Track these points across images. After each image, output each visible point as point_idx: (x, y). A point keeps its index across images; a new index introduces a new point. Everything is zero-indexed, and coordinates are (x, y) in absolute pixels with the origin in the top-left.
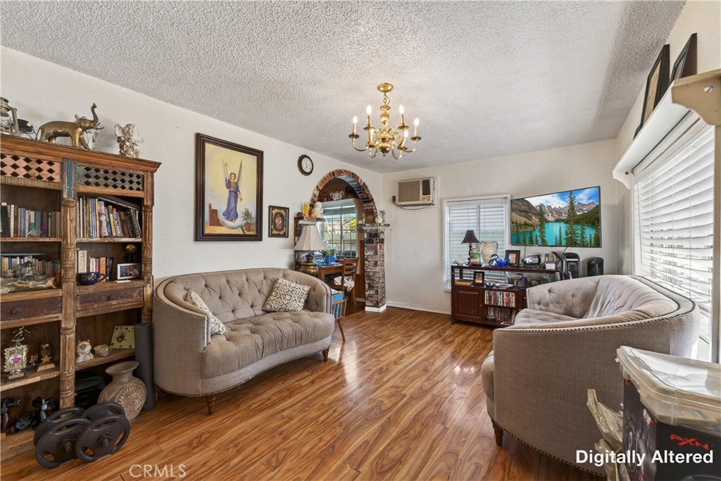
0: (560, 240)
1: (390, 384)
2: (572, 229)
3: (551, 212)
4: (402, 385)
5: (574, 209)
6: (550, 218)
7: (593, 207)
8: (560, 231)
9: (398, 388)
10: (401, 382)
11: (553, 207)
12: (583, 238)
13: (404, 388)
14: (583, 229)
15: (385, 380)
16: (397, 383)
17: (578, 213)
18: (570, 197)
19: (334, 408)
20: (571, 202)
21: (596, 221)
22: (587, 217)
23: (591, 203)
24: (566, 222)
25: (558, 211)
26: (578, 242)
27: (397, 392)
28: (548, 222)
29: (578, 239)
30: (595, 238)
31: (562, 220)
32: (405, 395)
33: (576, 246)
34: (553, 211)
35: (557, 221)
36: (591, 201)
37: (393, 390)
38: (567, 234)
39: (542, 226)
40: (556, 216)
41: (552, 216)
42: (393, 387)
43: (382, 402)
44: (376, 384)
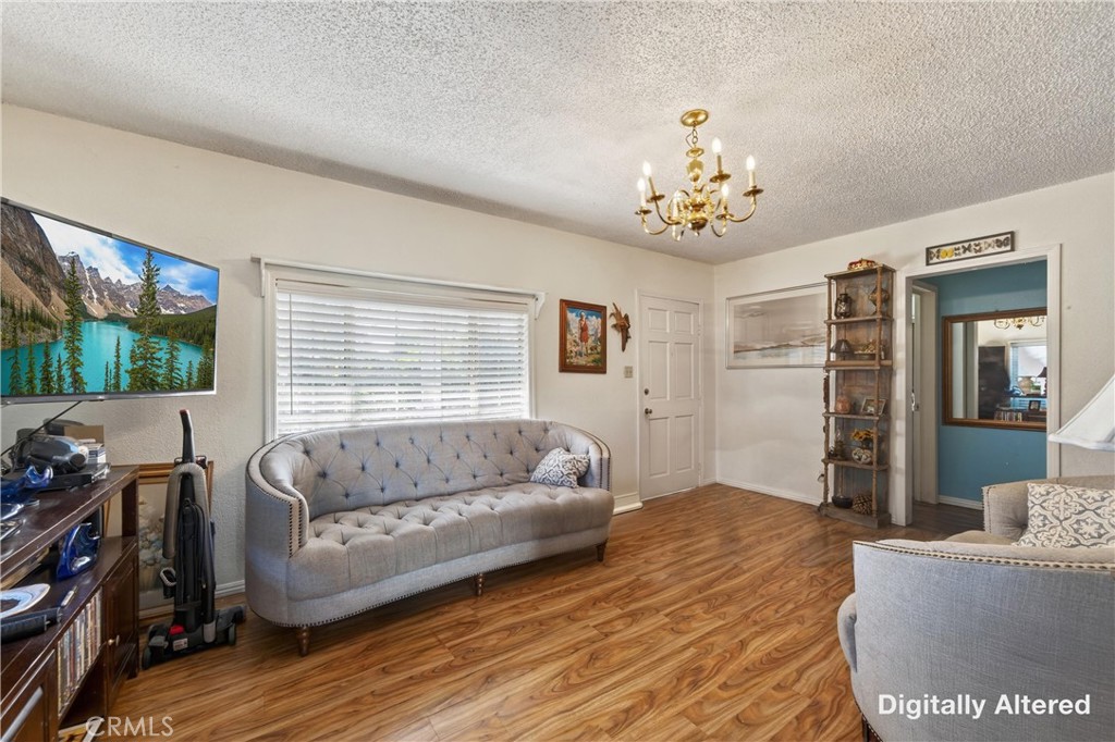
0: (117, 376)
1: (684, 640)
2: (147, 347)
3: (100, 292)
4: (663, 633)
5: (154, 298)
6: (95, 309)
7: (201, 306)
8: (118, 351)
9: (672, 629)
10: (662, 638)
11: (103, 277)
12: (172, 370)
13: (663, 627)
14: (173, 349)
15: (692, 650)
16: (670, 637)
17: (163, 311)
18: (147, 263)
19: (778, 615)
20: (148, 278)
21: (207, 337)
22: (184, 324)
23: (196, 297)
24: (134, 326)
25: (115, 292)
26: (160, 379)
27: (677, 623)
28: (90, 318)
29: (161, 371)
30: (199, 370)
31: (125, 321)
32: (667, 615)
33: (154, 391)
34: (103, 286)
35: (112, 319)
36: (198, 293)
37: (682, 626)
38: (133, 358)
39: (73, 328)
40: (110, 304)
41: (101, 302)
42: (680, 633)
43: (704, 613)
44: (712, 644)
